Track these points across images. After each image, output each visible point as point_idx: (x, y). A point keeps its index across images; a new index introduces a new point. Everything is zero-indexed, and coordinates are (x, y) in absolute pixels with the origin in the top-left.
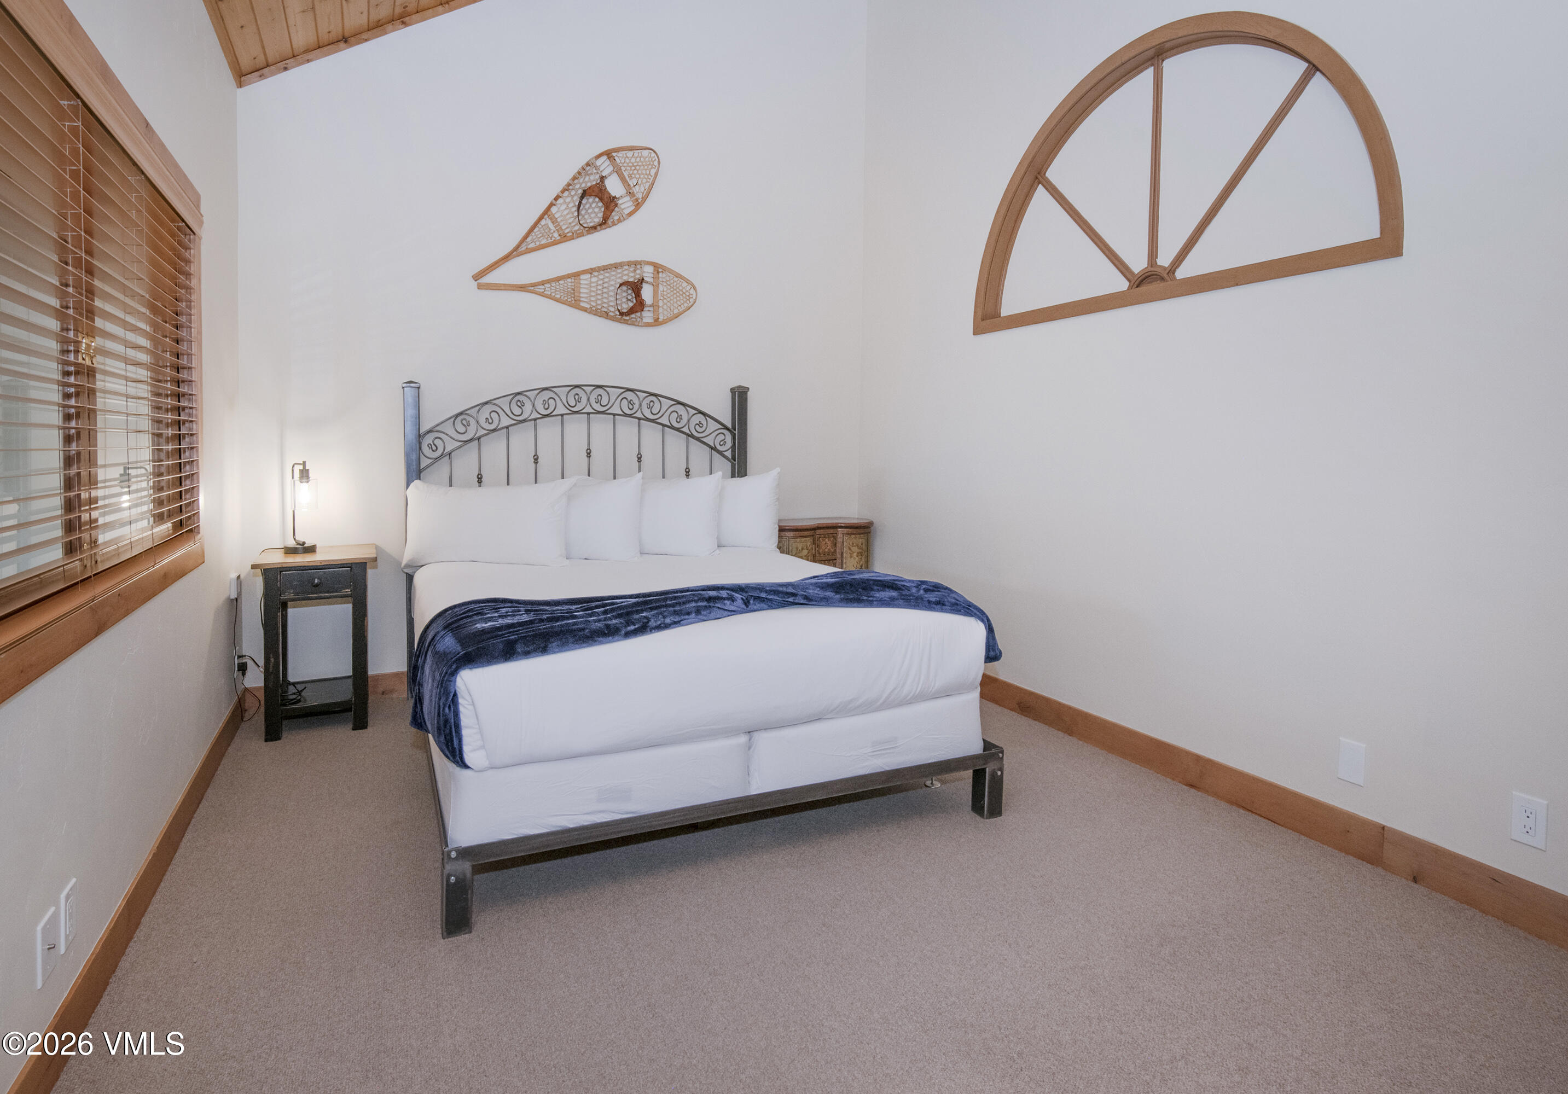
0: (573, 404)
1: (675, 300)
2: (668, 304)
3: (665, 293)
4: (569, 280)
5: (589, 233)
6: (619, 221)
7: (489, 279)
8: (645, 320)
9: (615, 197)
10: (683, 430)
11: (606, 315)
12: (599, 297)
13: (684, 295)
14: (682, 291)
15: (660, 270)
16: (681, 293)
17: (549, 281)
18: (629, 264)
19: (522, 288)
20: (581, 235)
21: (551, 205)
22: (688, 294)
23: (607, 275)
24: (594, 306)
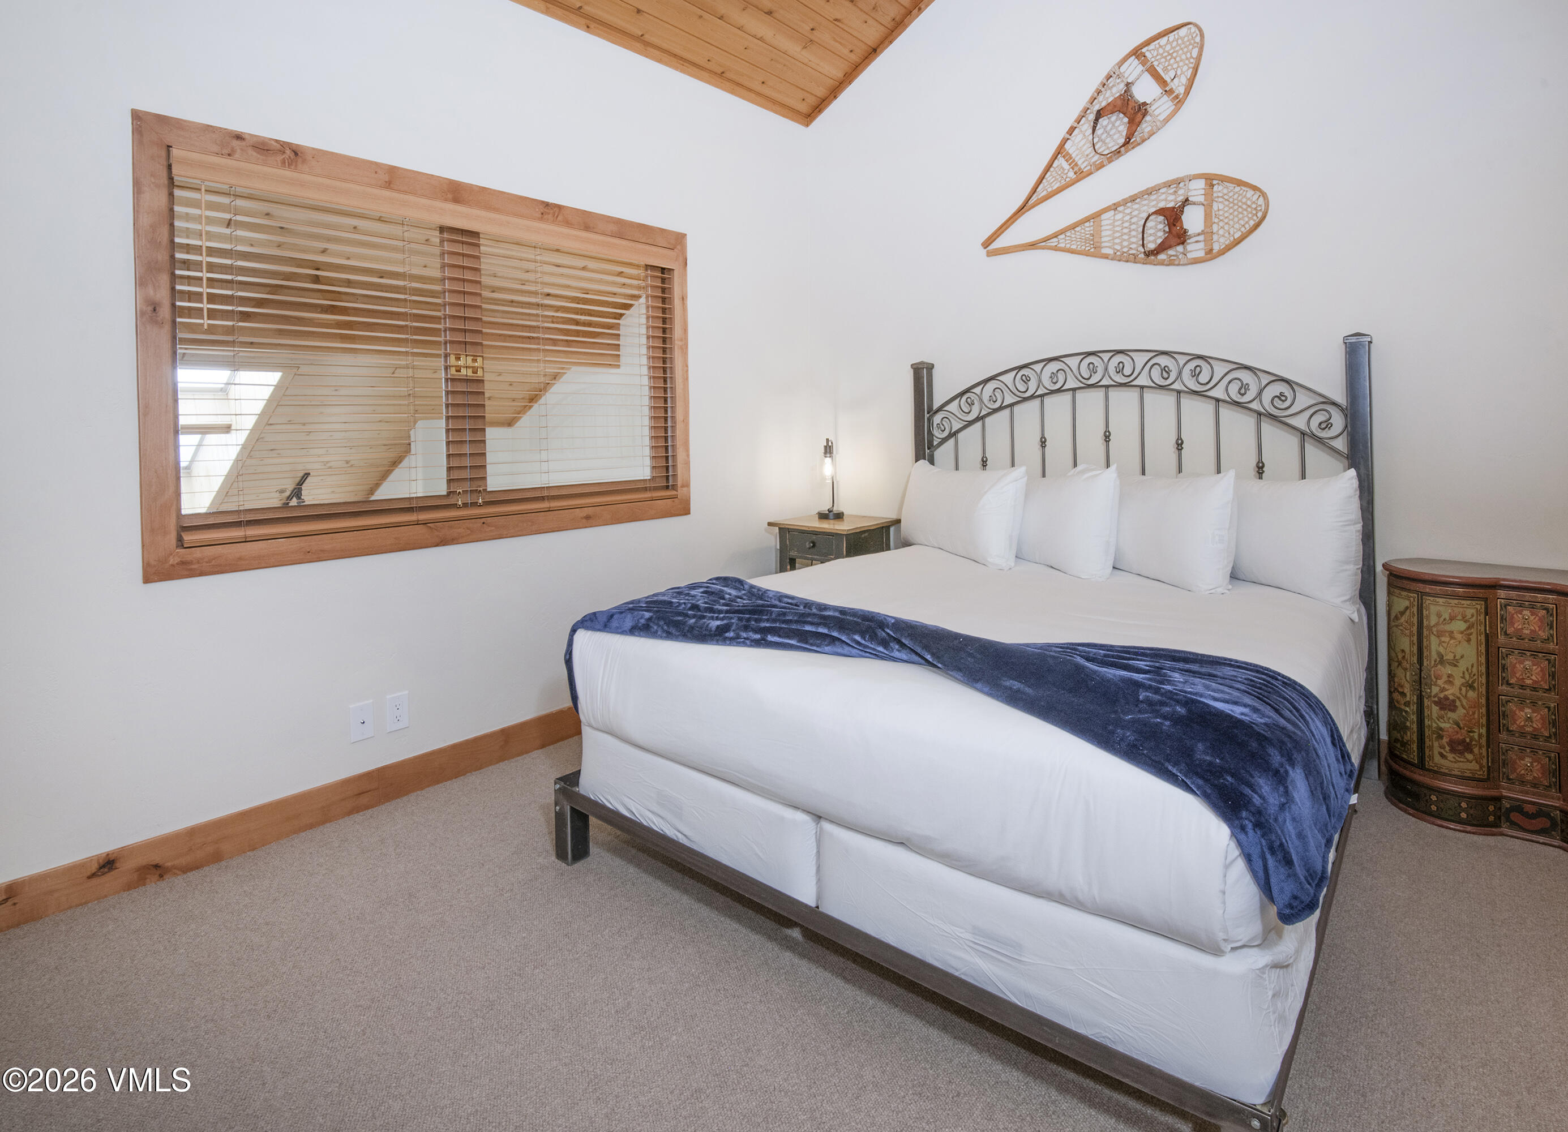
0: (1087, 377)
1: (1236, 219)
2: (1226, 227)
3: (1221, 213)
4: (1087, 224)
5: (1110, 160)
6: (1152, 134)
7: (999, 244)
8: (1190, 256)
9: (1145, 104)
10: (1251, 406)
11: (1134, 259)
12: (1126, 237)
13: (1249, 210)
14: (1245, 203)
15: (1215, 182)
16: (1244, 207)
17: (1063, 232)
18: (1168, 185)
19: (1032, 246)
20: (1102, 166)
21: (1065, 141)
22: (1254, 206)
23: (1136, 206)
24: (1118, 251)
